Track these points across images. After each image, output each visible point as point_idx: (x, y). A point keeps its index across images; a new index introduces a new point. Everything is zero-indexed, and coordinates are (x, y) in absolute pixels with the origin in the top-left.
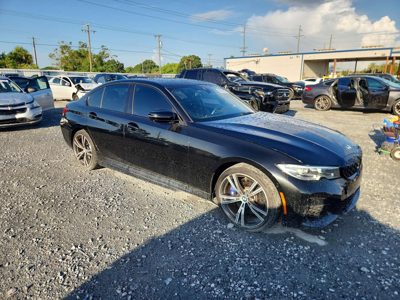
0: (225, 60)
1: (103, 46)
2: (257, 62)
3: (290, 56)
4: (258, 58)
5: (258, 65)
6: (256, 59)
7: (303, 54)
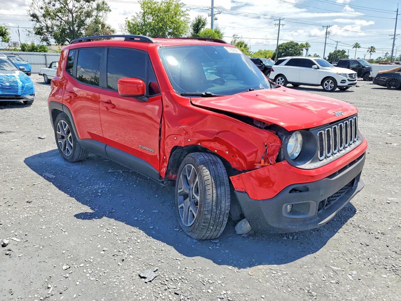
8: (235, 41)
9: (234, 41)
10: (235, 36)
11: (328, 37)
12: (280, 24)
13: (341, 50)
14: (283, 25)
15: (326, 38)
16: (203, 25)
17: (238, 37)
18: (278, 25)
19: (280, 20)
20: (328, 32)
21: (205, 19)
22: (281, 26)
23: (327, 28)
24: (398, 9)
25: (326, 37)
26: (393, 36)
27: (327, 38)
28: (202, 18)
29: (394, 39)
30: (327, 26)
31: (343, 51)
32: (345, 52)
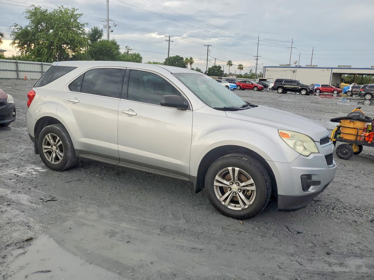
0: (265, 68)
1: (127, 47)
2: (294, 72)
3: (322, 69)
4: (295, 69)
5: (295, 73)
6: (293, 69)
7: (332, 68)
8: (128, 52)
9: (126, 52)
10: (128, 48)
12: (170, 40)
13: (217, 66)
14: (172, 41)
16: (99, 36)
17: (130, 48)
18: (169, 41)
19: (170, 37)
20: (208, 50)
21: (101, 30)
23: (208, 47)
27: (208, 55)
28: (99, 29)
29: (257, 59)
30: (208, 46)
31: (219, 66)
32: (220, 67)
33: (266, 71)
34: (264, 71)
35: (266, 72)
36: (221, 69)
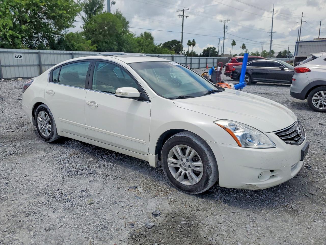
11: (226, 32)
12: (184, 15)
14: (187, 17)
15: (224, 33)
18: (182, 16)
19: (183, 11)
20: (226, 26)
22: (185, 17)
24: (273, 9)
25: (224, 31)
26: (271, 34)
29: (272, 36)
30: (225, 21)
31: (214, 47)
32: (215, 49)
33: (299, 47)
34: (297, 47)
35: (299, 49)
36: (215, 50)
